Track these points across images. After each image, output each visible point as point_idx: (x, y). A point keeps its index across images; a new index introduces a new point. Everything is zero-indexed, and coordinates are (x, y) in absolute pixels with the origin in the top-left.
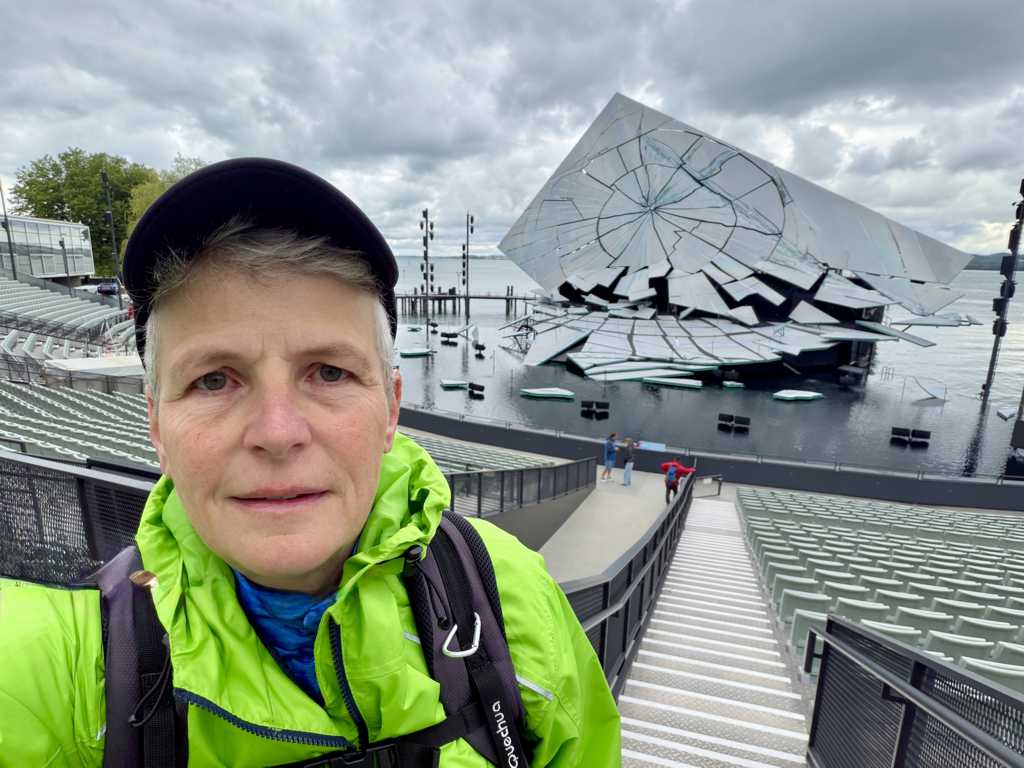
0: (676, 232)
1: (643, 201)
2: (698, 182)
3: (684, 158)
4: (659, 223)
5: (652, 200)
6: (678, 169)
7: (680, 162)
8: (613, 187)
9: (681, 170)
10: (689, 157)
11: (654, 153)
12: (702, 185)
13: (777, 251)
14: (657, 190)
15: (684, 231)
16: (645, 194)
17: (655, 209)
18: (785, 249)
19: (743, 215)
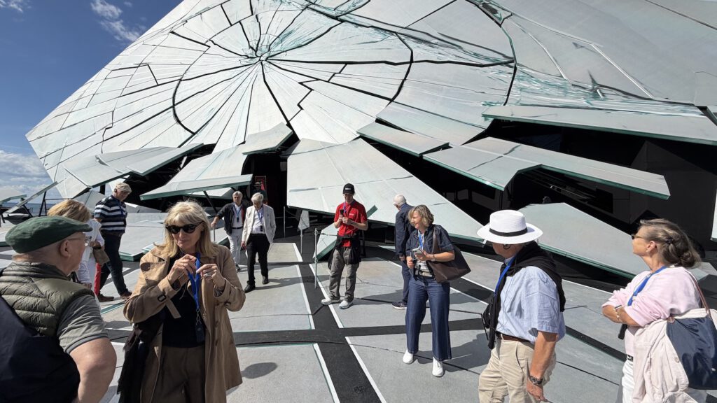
0: (301, 83)
1: (249, 52)
2: (335, 18)
4: (273, 75)
5: (263, 49)
6: (303, 10)
7: (307, 4)
8: (209, 43)
9: (307, 11)
12: (343, 21)
13: (521, 90)
14: (271, 37)
15: (317, 80)
16: (254, 45)
17: (267, 58)
18: (536, 85)
19: (423, 45)
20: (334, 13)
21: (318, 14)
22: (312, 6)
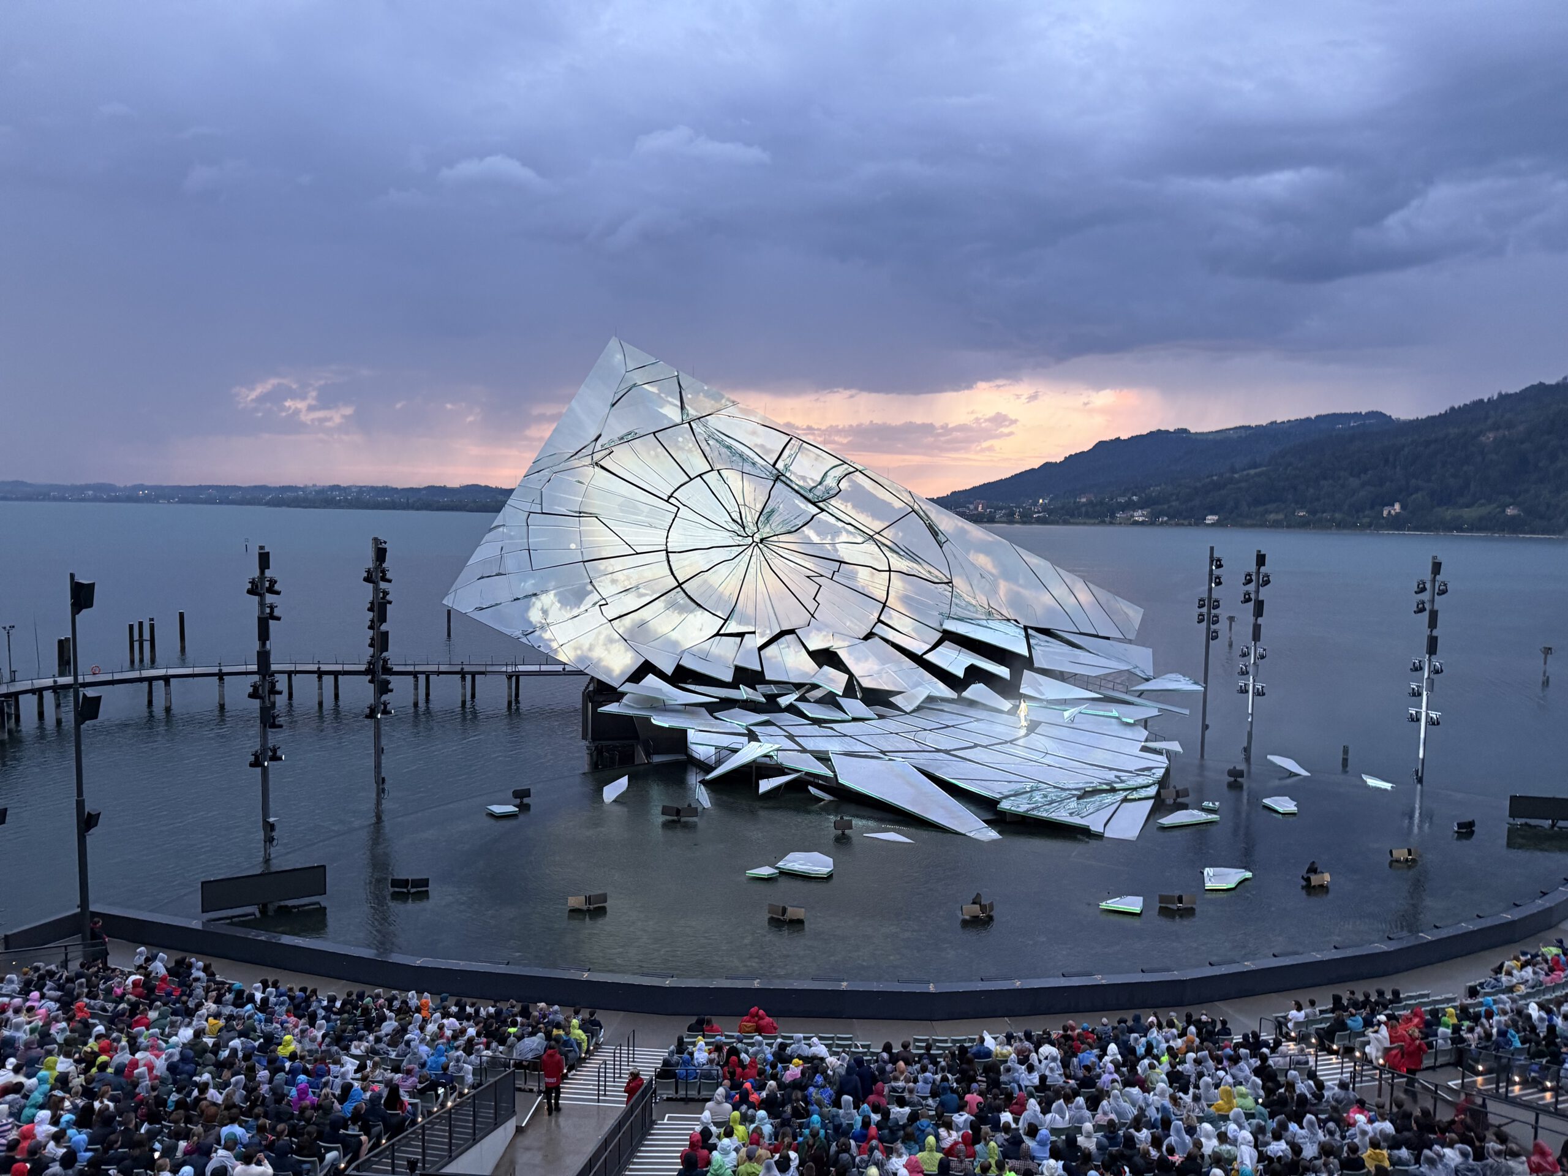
0: (808, 577)
1: (736, 527)
2: (814, 504)
3: (780, 465)
4: (777, 563)
5: (751, 528)
6: (775, 481)
7: (775, 472)
9: (780, 484)
10: (786, 467)
11: (724, 450)
12: (823, 510)
13: (956, 605)
14: (753, 512)
15: (822, 576)
16: (736, 516)
17: (762, 540)
18: (963, 602)
19: (895, 555)
20: (810, 496)
21: (794, 492)
22: (782, 478)
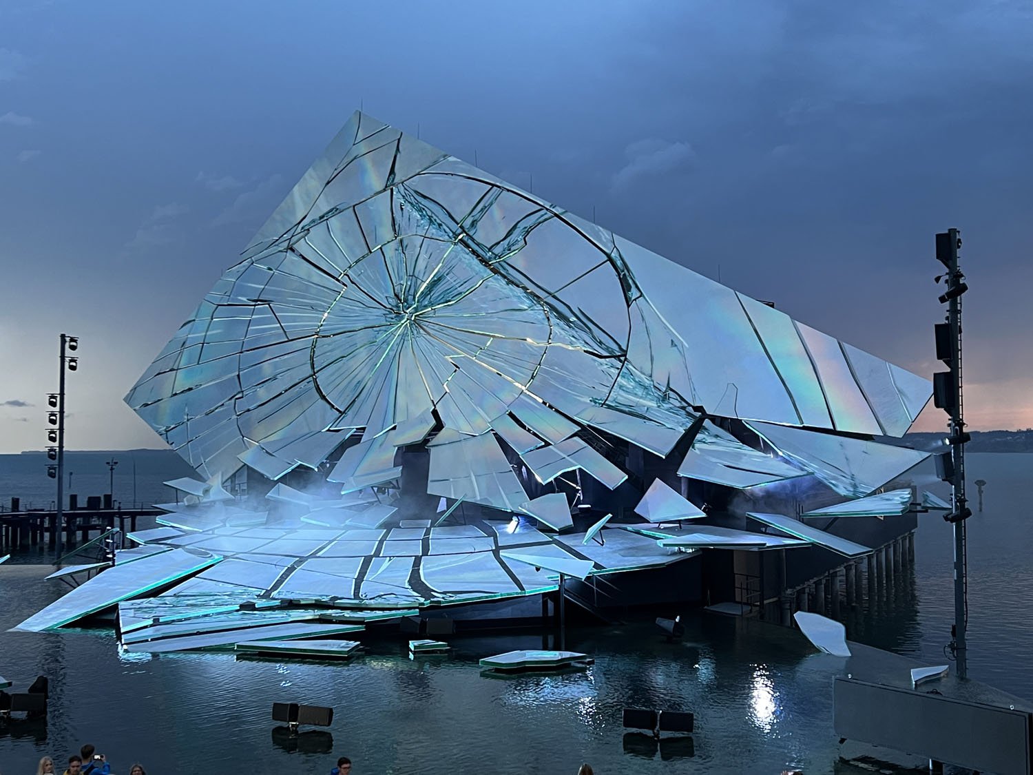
2: (488, 266)
3: (465, 224)
4: (421, 342)
5: (410, 301)
6: (455, 244)
8: (346, 280)
9: (460, 246)
10: (473, 224)
11: (416, 215)
12: (494, 271)
13: (620, 388)
18: (632, 384)
19: (562, 323)
20: (488, 256)
21: (470, 254)
22: (465, 239)
